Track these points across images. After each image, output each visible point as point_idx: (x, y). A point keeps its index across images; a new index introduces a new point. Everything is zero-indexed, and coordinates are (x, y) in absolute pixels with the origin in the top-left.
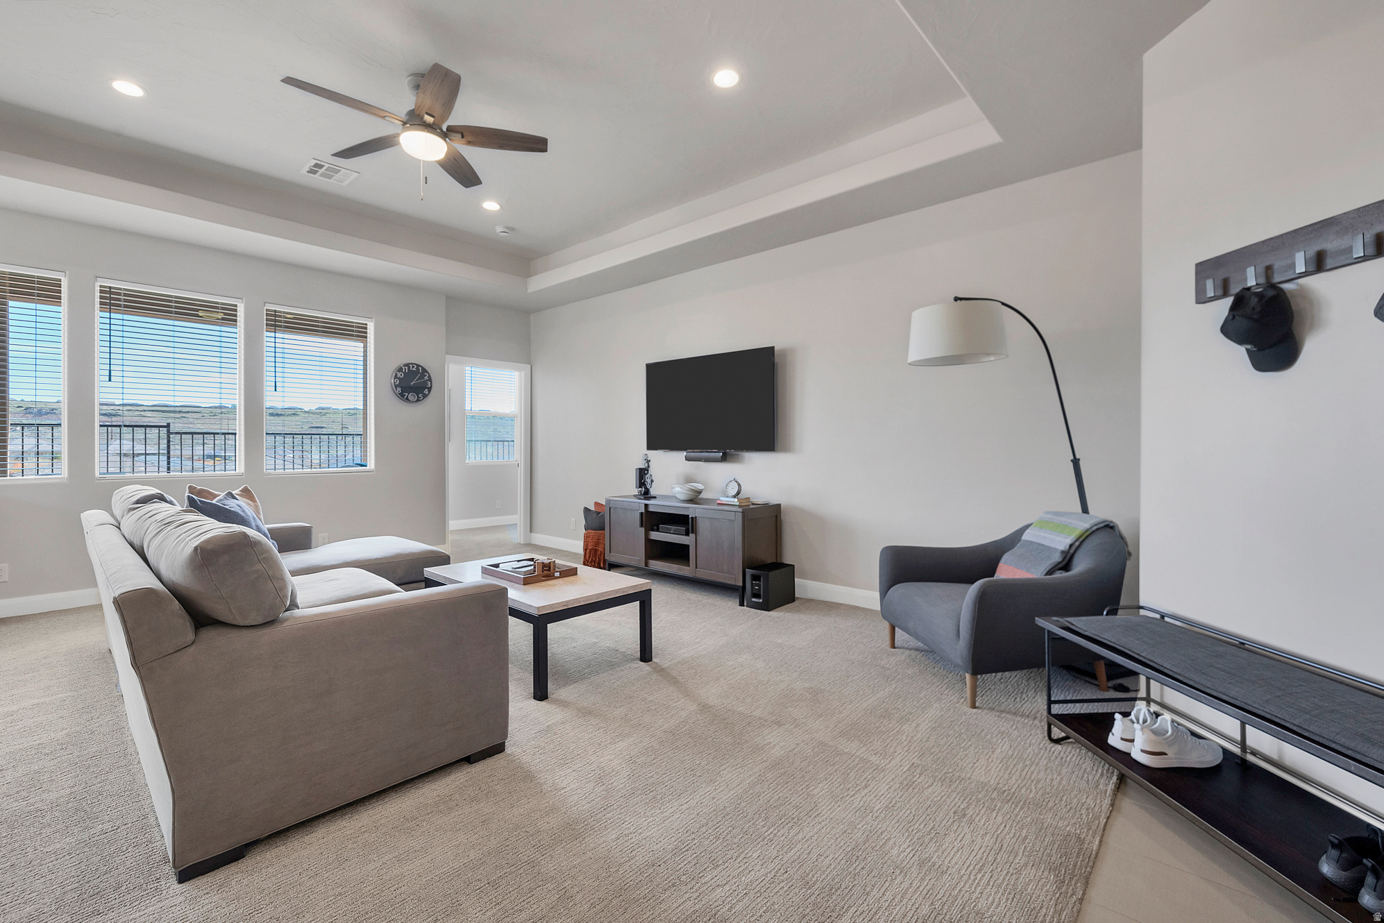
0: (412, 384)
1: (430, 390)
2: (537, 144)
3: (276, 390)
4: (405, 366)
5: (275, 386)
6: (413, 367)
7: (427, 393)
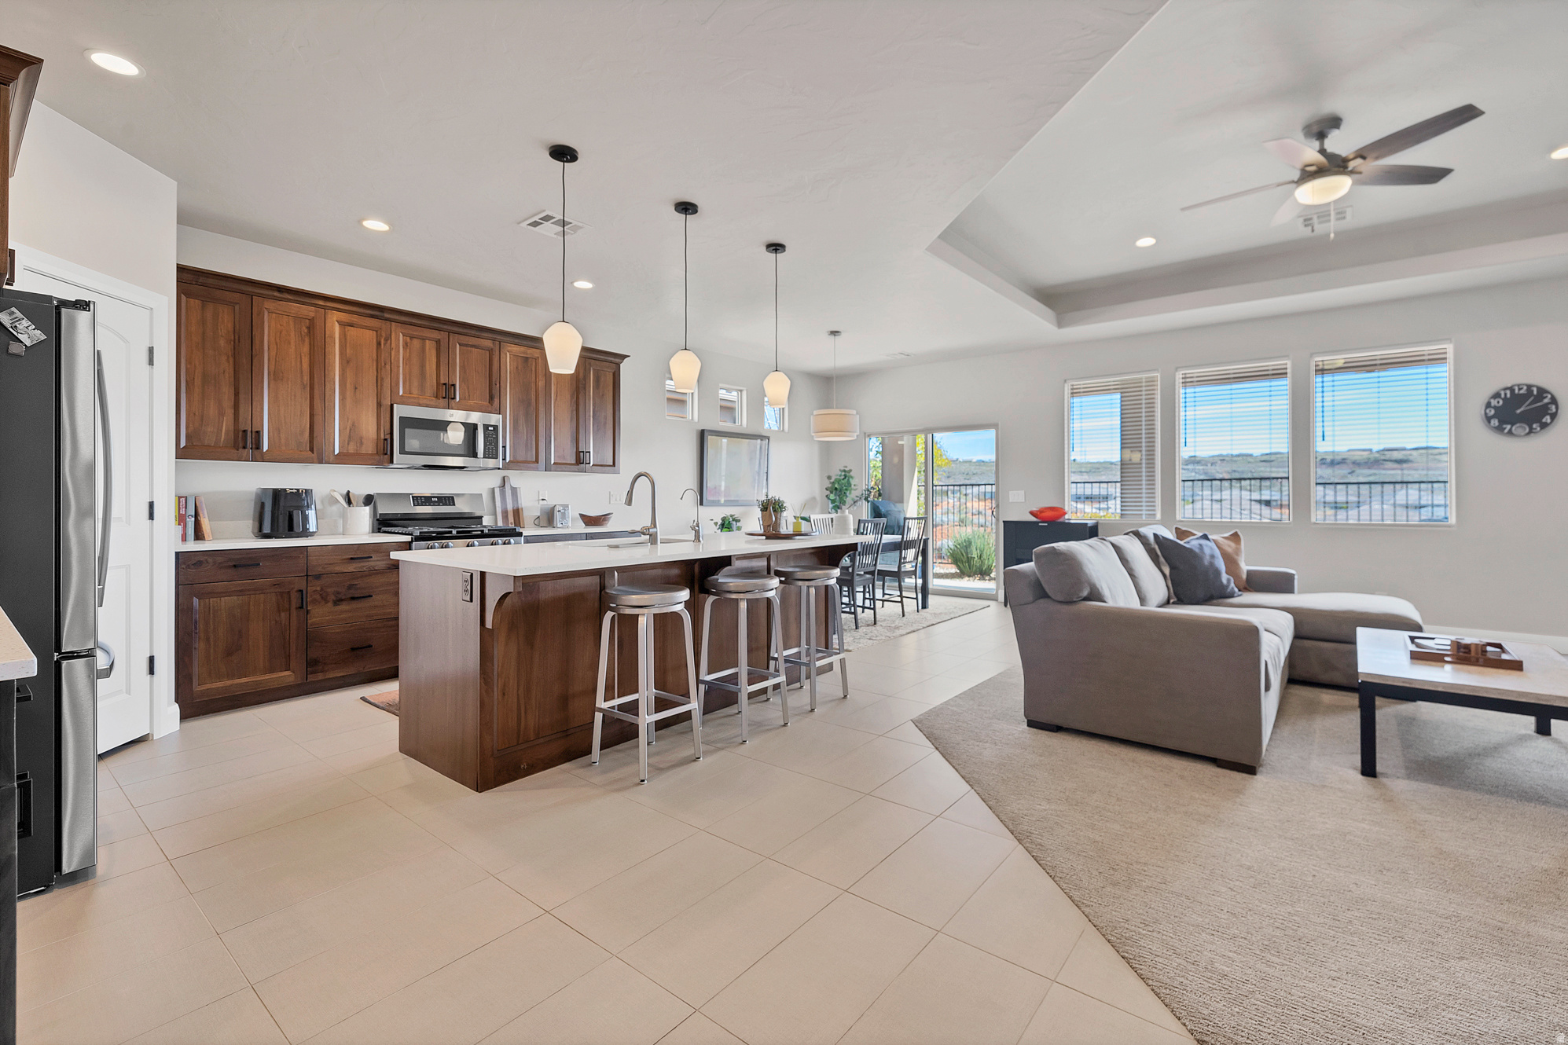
0: (1518, 411)
1: (1554, 416)
2: (1467, 114)
3: (1323, 440)
4: (1505, 389)
5: (1323, 436)
6: (1520, 389)
7: (1549, 421)
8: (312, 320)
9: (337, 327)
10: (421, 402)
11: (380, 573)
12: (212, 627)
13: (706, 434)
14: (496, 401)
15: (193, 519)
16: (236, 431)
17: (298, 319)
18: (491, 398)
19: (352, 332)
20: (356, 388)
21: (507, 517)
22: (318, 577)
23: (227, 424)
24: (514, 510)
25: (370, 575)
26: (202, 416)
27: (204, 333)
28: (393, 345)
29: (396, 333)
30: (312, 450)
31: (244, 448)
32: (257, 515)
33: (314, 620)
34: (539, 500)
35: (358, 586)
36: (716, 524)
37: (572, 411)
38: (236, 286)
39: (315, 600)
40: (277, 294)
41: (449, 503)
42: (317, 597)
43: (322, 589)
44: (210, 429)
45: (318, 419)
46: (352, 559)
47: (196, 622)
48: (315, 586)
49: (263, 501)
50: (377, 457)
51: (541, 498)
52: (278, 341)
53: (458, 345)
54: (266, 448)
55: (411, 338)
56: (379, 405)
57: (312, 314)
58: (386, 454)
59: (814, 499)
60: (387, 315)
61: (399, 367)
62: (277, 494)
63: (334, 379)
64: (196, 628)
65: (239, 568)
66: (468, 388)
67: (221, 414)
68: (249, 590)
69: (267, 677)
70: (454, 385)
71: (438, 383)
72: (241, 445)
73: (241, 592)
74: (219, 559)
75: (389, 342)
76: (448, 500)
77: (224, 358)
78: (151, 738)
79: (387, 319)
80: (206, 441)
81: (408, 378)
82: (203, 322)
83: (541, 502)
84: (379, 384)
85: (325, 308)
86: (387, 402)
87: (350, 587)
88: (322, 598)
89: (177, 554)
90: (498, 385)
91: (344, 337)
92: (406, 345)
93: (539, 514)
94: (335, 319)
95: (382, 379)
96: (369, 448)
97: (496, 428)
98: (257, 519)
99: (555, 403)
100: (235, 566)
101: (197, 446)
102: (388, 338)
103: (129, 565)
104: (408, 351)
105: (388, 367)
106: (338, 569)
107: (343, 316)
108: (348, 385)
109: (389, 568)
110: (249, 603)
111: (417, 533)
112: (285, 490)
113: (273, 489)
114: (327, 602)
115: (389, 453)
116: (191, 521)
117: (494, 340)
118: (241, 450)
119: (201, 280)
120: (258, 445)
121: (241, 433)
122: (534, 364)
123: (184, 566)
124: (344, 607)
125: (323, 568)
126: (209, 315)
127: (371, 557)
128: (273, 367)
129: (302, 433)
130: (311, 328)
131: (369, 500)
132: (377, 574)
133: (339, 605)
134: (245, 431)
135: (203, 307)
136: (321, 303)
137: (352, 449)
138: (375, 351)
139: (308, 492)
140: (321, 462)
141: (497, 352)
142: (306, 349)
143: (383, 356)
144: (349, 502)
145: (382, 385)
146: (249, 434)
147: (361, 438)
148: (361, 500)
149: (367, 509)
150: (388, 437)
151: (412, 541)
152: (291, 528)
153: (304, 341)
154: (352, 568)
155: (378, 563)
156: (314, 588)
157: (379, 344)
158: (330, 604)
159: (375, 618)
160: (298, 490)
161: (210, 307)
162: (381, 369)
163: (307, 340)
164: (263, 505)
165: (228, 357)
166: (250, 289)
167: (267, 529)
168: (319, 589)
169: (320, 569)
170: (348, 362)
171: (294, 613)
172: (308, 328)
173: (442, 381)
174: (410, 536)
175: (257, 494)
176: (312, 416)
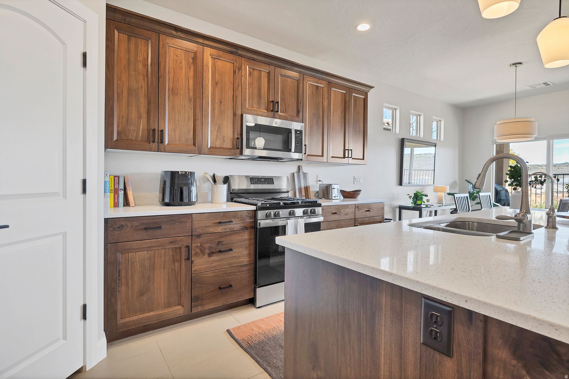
8: (195, 53)
9: (210, 60)
10: (259, 113)
11: (237, 233)
12: (130, 275)
13: (405, 140)
14: (301, 114)
15: (123, 192)
16: (149, 130)
17: (187, 51)
18: (298, 112)
19: (219, 63)
20: (221, 102)
21: (301, 191)
22: (199, 236)
23: (143, 125)
24: (305, 188)
25: (231, 234)
26: (128, 119)
27: (129, 59)
28: (243, 74)
29: (245, 65)
30: (194, 144)
31: (154, 142)
32: (162, 189)
33: (196, 268)
34: (317, 181)
35: (224, 243)
36: (410, 197)
37: (342, 122)
38: (149, 25)
39: (197, 253)
40: (174, 32)
41: (271, 182)
42: (198, 251)
43: (201, 245)
44: (132, 128)
45: (198, 122)
46: (220, 223)
47: (119, 271)
48: (197, 243)
49: (165, 179)
50: (233, 151)
51: (318, 180)
52: (175, 67)
53: (280, 76)
54: (166, 143)
55: (253, 69)
56: (235, 114)
57: (196, 49)
58: (238, 148)
59: (456, 182)
60: (240, 52)
61: (246, 89)
62: (174, 175)
63: (208, 95)
64: (119, 275)
65: (148, 230)
66: (285, 104)
67: (140, 117)
68: (155, 247)
69: (166, 311)
70: (278, 102)
71: (268, 101)
72: (152, 140)
73: (149, 248)
74: (135, 224)
75: (240, 71)
76: (269, 180)
77: (141, 77)
78: (84, 370)
79: (240, 55)
80: (130, 138)
81: (251, 97)
82: (129, 51)
83: (318, 182)
84: (234, 100)
85: (203, 45)
86: (239, 113)
87: (219, 243)
88: (201, 251)
89: (106, 220)
90: (302, 104)
91: (214, 66)
92: (250, 74)
93: (318, 190)
94: (209, 53)
95: (236, 97)
96: (228, 144)
97: (301, 132)
98: (161, 191)
99: (333, 117)
100: (145, 229)
101: (124, 139)
102: (240, 69)
103: (66, 233)
104: (251, 78)
105: (240, 88)
106: (212, 230)
107: (214, 51)
108: (217, 101)
109: (242, 229)
110: (154, 256)
111: (259, 204)
112: (178, 172)
113: (171, 171)
114: (204, 255)
115: (240, 148)
116: (121, 193)
117: (300, 73)
118: (151, 143)
119: (128, 19)
120: (162, 141)
121: (151, 132)
122: (322, 90)
123: (111, 229)
124: (215, 258)
125: (202, 230)
126: (132, 47)
127: (232, 222)
128: (172, 85)
129: (188, 133)
130: (195, 59)
131: (226, 180)
132: (235, 233)
133: (211, 256)
134: (154, 130)
135: (129, 40)
136: (201, 41)
137: (218, 144)
138: (232, 77)
139: (192, 174)
140: (200, 153)
141: (302, 81)
142: (191, 74)
143: (237, 81)
144: (215, 181)
145: (236, 101)
146: (157, 132)
147: (224, 137)
148: (222, 180)
149: (226, 186)
150: (239, 136)
151: (257, 210)
152: (182, 199)
153: (190, 68)
154: (220, 229)
155: (236, 226)
156: (196, 245)
157: (235, 72)
158: (206, 256)
159: (234, 265)
160: (186, 172)
161: (133, 40)
162: (236, 90)
163: (192, 67)
164: (165, 183)
165: (144, 77)
166: (157, 27)
167: (167, 200)
168: (199, 245)
169: (200, 231)
170: (216, 84)
171: (183, 262)
172: (193, 59)
173: (271, 100)
174: (255, 207)
175: (162, 175)
176: (195, 121)
